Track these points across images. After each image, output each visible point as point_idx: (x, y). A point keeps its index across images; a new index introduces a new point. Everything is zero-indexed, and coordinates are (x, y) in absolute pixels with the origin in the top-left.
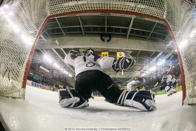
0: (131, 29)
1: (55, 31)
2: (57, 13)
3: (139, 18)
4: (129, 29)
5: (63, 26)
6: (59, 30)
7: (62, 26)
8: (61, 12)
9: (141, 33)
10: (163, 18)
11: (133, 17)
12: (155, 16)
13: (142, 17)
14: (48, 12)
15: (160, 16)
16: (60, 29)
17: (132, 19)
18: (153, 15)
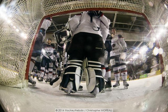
0: (115, 24)
1: (50, 29)
2: (51, 13)
3: (121, 13)
4: (113, 23)
5: (57, 24)
6: (54, 28)
7: (55, 24)
8: (55, 12)
9: (123, 27)
10: (142, 13)
11: (116, 13)
12: (135, 11)
13: (123, 12)
14: (44, 13)
15: (140, 11)
16: (54, 26)
17: (115, 15)
18: (133, 10)
